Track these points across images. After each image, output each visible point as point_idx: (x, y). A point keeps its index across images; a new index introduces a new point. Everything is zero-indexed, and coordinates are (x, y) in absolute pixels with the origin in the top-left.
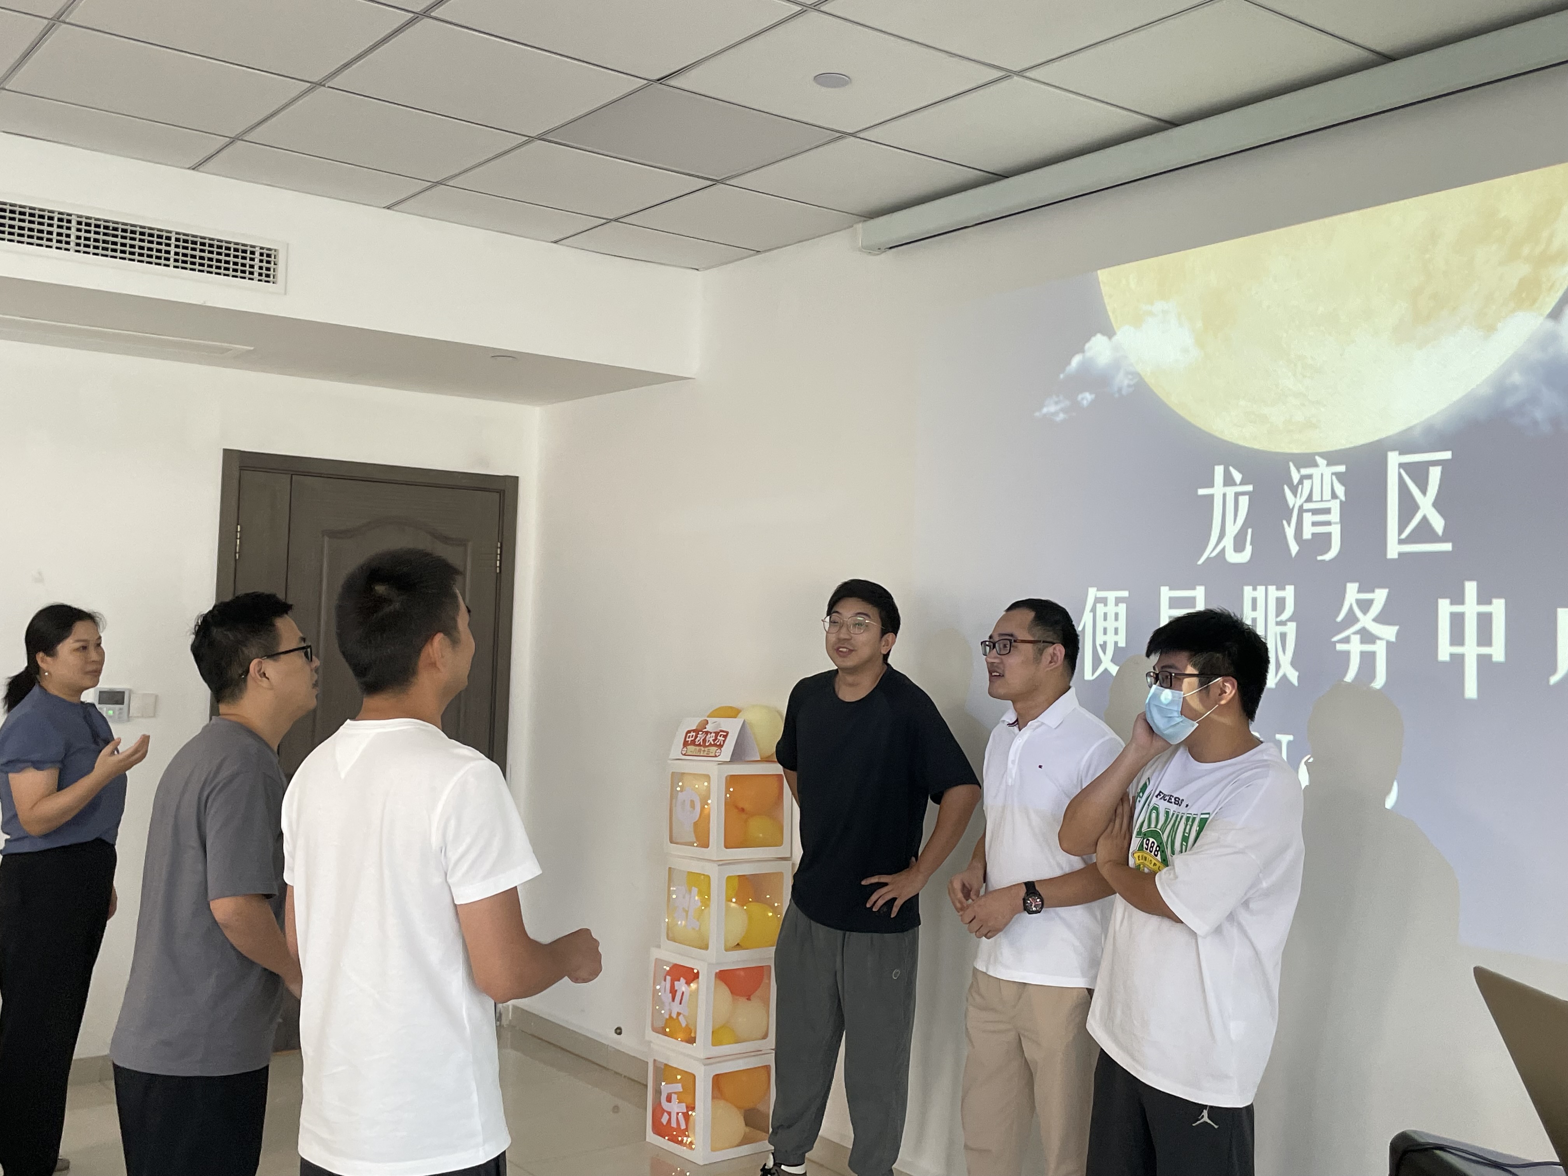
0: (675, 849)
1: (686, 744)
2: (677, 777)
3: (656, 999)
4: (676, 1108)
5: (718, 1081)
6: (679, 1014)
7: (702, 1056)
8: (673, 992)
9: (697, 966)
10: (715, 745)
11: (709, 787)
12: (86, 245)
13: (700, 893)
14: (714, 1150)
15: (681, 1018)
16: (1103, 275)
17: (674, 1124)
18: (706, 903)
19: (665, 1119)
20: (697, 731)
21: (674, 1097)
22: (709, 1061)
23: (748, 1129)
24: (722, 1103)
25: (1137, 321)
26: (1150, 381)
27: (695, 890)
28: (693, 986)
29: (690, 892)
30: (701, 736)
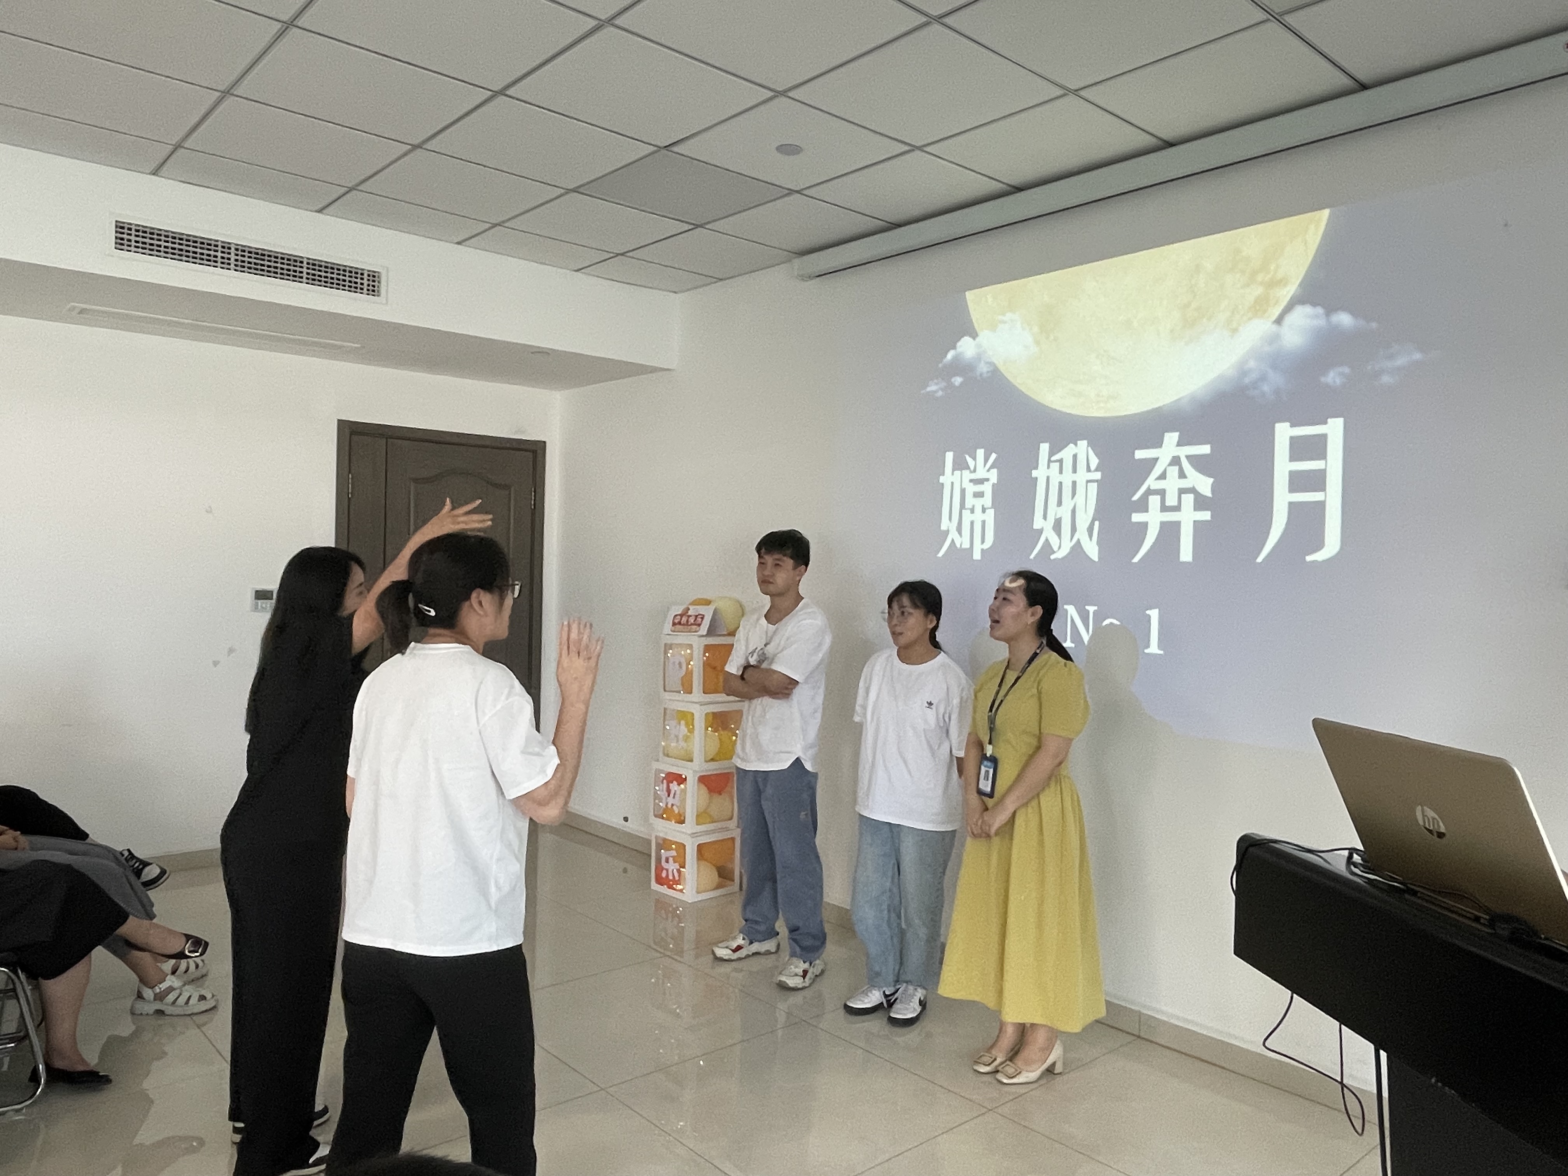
0: (667, 696)
1: (674, 624)
2: (668, 647)
3: (656, 797)
4: (672, 867)
5: (700, 847)
6: (673, 805)
7: (689, 832)
8: (669, 791)
9: (684, 773)
10: (696, 625)
11: (691, 654)
12: (241, 267)
13: (687, 725)
14: (698, 892)
15: (675, 807)
16: (970, 295)
17: (671, 877)
18: (691, 731)
19: (664, 875)
20: (681, 615)
21: (671, 860)
22: (694, 835)
23: (721, 879)
24: (703, 863)
25: (993, 327)
26: (1002, 369)
27: (683, 722)
28: (682, 786)
29: (680, 723)
30: (684, 619)
